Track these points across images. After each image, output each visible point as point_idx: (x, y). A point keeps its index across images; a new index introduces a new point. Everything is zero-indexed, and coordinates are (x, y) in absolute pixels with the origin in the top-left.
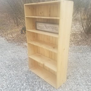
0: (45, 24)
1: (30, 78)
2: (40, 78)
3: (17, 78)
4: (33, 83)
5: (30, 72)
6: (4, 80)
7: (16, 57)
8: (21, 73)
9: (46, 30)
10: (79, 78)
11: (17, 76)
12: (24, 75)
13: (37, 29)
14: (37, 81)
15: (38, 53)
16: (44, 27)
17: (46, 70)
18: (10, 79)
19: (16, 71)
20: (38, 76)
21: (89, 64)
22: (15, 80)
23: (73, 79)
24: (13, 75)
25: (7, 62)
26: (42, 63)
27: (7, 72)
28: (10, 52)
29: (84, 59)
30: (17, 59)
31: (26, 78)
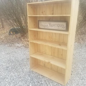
0: (49, 23)
1: (34, 78)
2: (44, 77)
3: (21, 79)
4: (39, 83)
5: (32, 71)
6: (7, 83)
7: (12, 58)
8: (24, 74)
9: (50, 28)
10: (82, 73)
11: (20, 78)
12: (27, 75)
13: (39, 28)
14: (43, 80)
15: (38, 52)
16: (48, 26)
17: (48, 68)
18: (13, 81)
19: (17, 72)
20: (42, 76)
21: (85, 59)
22: (19, 82)
23: (76, 74)
24: (15, 77)
25: (4, 64)
26: (47, 61)
27: (8, 75)
28: (3, 53)
29: (79, 55)
30: (13, 60)
31: (30, 78)
